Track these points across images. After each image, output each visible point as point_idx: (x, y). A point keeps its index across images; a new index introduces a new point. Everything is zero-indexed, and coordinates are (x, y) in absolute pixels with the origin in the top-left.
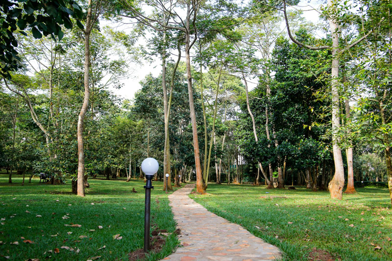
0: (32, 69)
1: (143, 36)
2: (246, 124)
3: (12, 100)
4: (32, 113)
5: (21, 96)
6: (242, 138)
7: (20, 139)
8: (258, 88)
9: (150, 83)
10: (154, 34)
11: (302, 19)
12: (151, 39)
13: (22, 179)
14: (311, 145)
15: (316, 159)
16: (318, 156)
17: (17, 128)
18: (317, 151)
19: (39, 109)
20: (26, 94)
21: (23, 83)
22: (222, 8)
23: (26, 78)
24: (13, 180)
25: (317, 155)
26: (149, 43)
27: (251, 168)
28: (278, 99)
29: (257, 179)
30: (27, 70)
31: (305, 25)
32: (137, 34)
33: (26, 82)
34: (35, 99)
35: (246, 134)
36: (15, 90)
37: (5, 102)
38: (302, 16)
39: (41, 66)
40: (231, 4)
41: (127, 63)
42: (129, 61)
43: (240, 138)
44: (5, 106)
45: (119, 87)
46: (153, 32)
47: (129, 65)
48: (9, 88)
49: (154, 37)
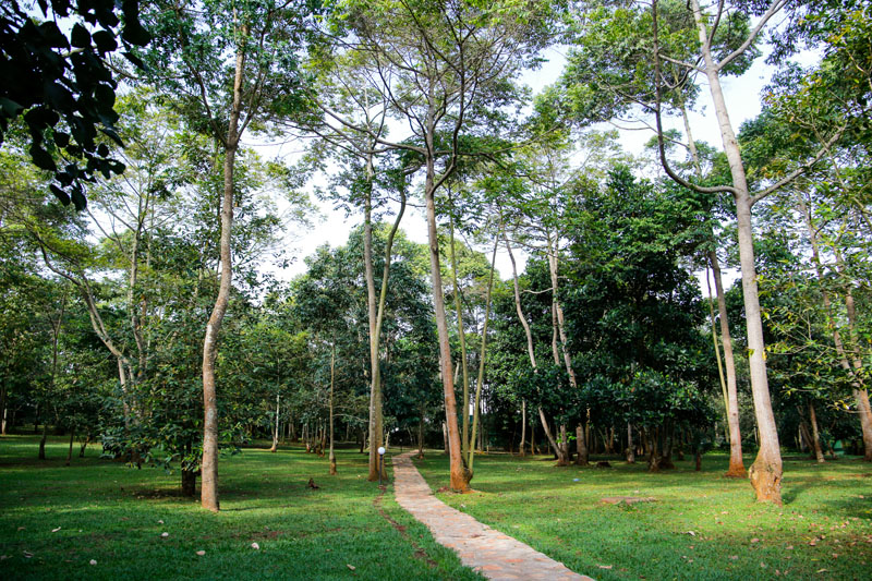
0: (98, 230)
1: (323, 170)
2: (507, 341)
3: (55, 290)
4: (92, 316)
5: (74, 281)
6: (499, 367)
7: (64, 367)
8: (529, 273)
9: (327, 260)
10: (342, 166)
11: (615, 148)
12: (338, 175)
13: (68, 446)
14: (656, 384)
15: (665, 410)
16: (670, 405)
17: (60, 345)
18: (667, 394)
19: (105, 308)
20: (84, 278)
21: (77, 257)
22: (477, 119)
23: (83, 246)
24: (49, 449)
25: (668, 403)
26: (333, 182)
27: (505, 422)
28: (589, 293)
29: (522, 443)
30: (87, 232)
31: (620, 160)
32: (310, 166)
33: (86, 256)
34: (100, 290)
35: (508, 360)
36: (61, 270)
37: (41, 295)
38: (617, 141)
39: (117, 222)
40: (496, 114)
41: (284, 221)
42: (287, 219)
43: (495, 368)
44: (40, 303)
45: (285, 265)
46: (342, 163)
47: (287, 227)
48: (50, 266)
49: (342, 171)
